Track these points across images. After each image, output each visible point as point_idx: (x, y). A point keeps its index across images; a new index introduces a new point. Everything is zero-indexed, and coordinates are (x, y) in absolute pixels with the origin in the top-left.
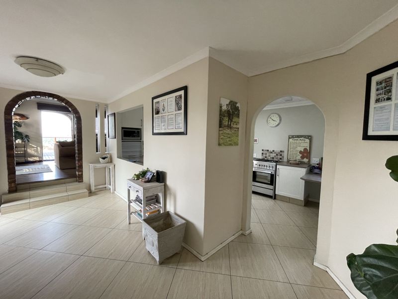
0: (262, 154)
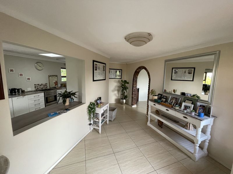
0: (35, 87)
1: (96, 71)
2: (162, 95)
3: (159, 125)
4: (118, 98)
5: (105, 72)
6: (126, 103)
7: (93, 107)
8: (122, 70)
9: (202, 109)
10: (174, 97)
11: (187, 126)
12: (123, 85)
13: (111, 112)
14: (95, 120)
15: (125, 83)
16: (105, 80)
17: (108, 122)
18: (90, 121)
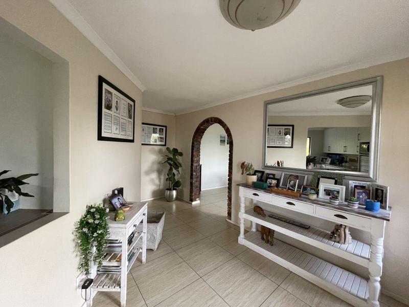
1: (107, 111)
2: (263, 173)
3: (263, 239)
4: (158, 188)
5: (132, 120)
6: (177, 199)
7: (97, 222)
8: (166, 127)
9: (364, 194)
10: (291, 175)
11: (339, 236)
12: (169, 159)
13: (152, 225)
14: (105, 263)
15: (174, 155)
16: (132, 141)
17: (144, 259)
18: (87, 273)
